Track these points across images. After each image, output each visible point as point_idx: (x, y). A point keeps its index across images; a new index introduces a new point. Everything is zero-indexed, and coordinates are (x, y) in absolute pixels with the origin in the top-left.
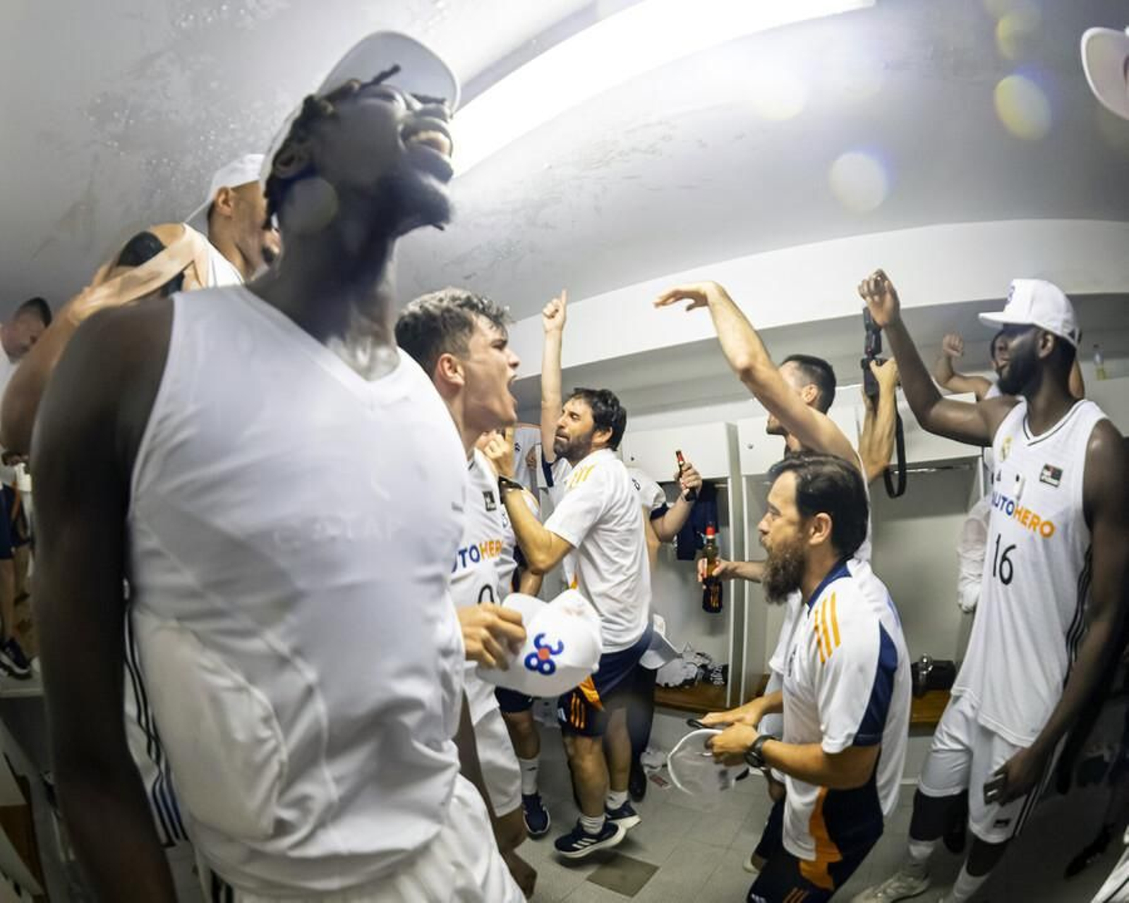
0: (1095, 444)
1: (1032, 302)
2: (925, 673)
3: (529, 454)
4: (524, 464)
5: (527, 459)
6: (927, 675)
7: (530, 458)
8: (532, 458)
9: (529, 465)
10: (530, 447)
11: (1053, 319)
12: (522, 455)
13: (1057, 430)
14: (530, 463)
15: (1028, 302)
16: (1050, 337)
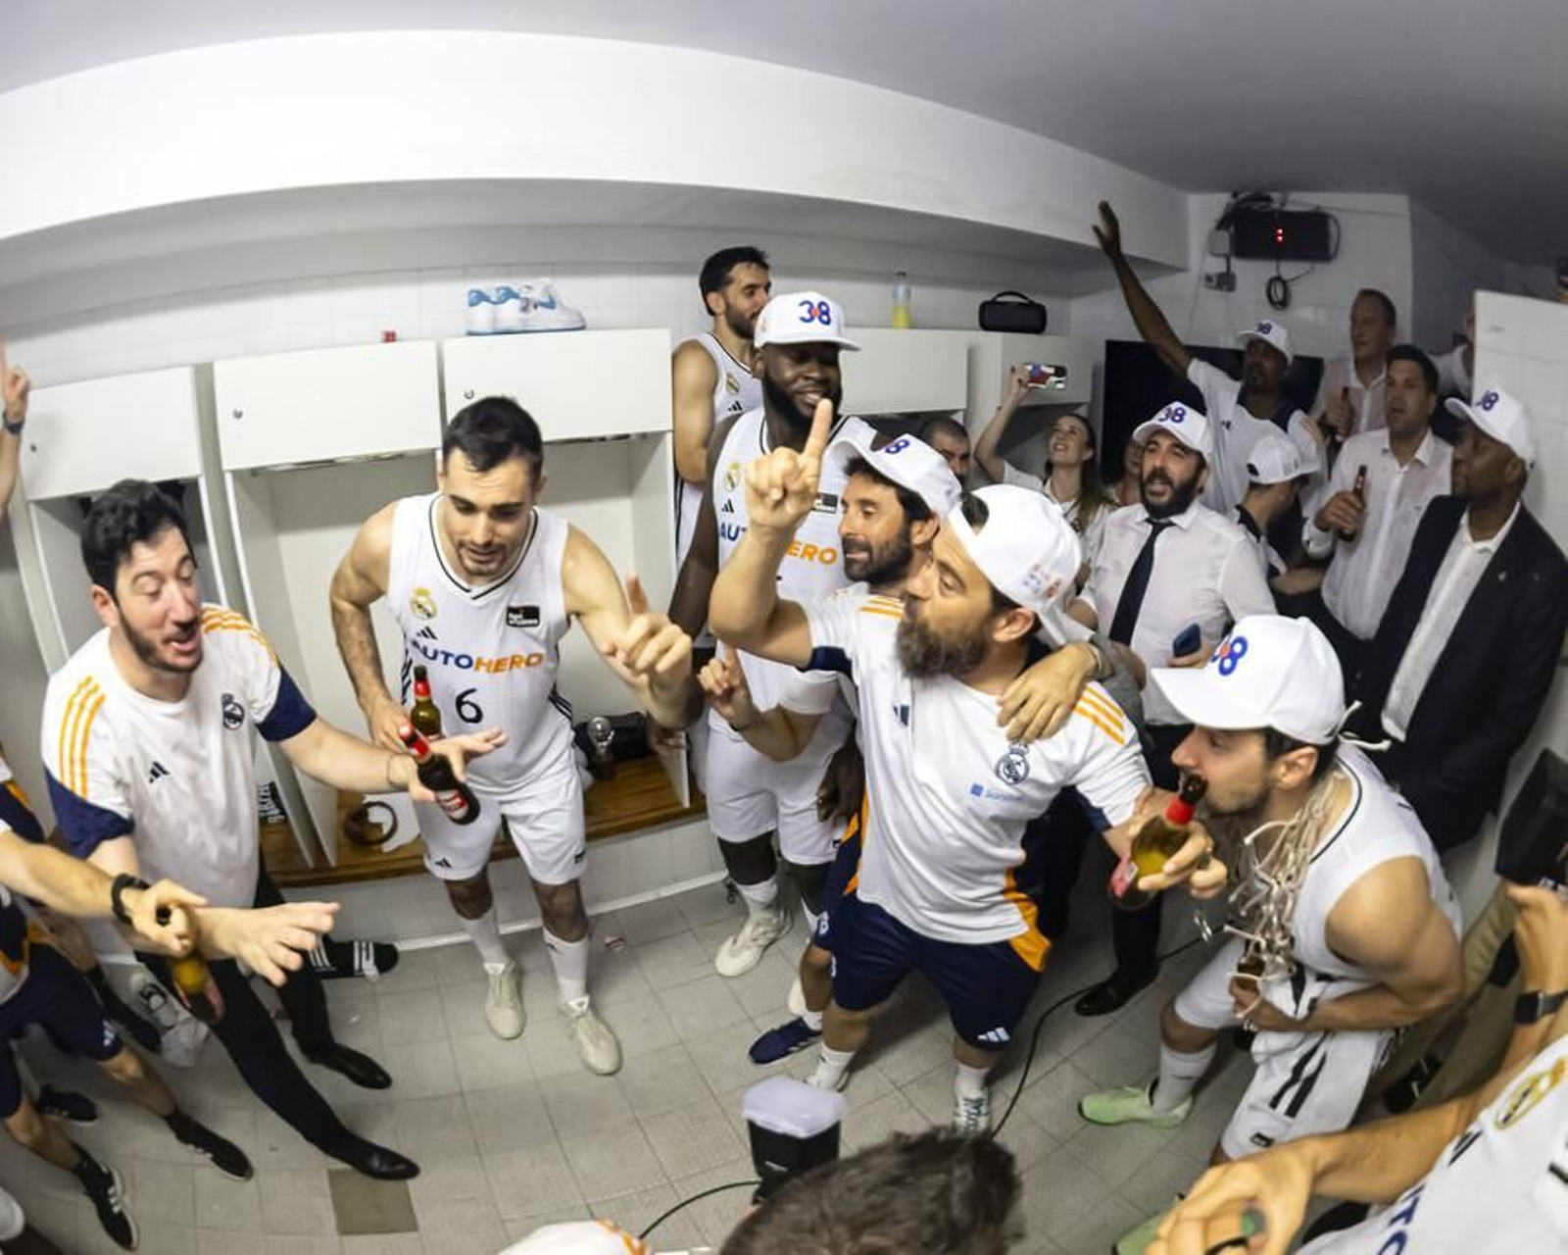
2: (605, 744)
6: (608, 746)
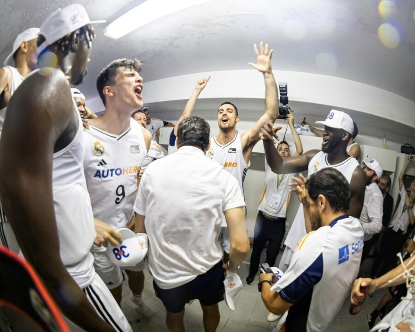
0: (356, 173)
1: (342, 121)
3: (157, 130)
4: (155, 134)
5: (156, 132)
7: (157, 133)
8: (158, 133)
9: (156, 135)
10: (157, 128)
11: (349, 128)
12: (154, 131)
13: (340, 165)
14: (157, 134)
15: (341, 121)
16: (347, 134)
